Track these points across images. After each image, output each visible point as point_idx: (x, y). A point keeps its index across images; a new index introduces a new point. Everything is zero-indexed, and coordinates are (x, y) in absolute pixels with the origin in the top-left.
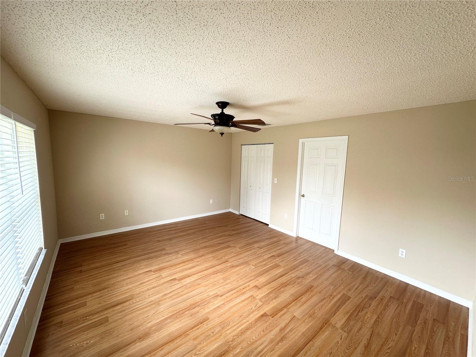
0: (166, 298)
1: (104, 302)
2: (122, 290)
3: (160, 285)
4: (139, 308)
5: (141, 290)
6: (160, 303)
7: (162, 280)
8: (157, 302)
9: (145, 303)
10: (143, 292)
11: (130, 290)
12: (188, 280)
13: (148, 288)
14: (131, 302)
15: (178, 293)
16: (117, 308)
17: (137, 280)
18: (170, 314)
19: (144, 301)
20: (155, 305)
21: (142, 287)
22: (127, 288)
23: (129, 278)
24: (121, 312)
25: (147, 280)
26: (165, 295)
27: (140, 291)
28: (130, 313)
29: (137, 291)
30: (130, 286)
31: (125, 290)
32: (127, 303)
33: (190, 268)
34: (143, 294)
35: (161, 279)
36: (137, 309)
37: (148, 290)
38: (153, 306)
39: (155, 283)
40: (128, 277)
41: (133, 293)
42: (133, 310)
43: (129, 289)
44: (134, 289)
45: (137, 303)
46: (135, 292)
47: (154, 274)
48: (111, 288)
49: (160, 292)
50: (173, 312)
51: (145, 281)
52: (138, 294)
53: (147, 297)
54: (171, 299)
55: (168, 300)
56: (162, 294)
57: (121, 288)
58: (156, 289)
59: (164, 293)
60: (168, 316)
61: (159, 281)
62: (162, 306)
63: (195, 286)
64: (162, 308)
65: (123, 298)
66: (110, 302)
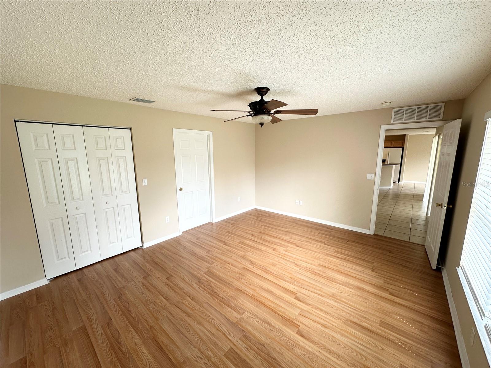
0: (324, 293)
1: (377, 347)
2: (351, 341)
3: (313, 306)
4: (349, 306)
5: (333, 319)
6: (331, 294)
7: (305, 309)
8: (332, 297)
9: (342, 305)
10: (333, 316)
11: (342, 332)
12: (291, 287)
13: (326, 314)
14: (351, 318)
15: (313, 287)
16: (367, 324)
17: (324, 337)
18: (334, 283)
19: (341, 308)
20: (336, 296)
21: (329, 321)
22: (344, 339)
23: (330, 352)
24: (365, 318)
25: (315, 324)
26: (321, 295)
27: (335, 320)
28: (359, 310)
29: (337, 323)
30: (338, 336)
31: (348, 337)
32: (355, 320)
33: (271, 293)
34: (335, 315)
35: (306, 311)
36: (351, 307)
37: (327, 313)
38: (338, 297)
39: (313, 313)
40: (328, 356)
41: (343, 325)
42: (354, 310)
43: (343, 335)
44: (337, 329)
45: (347, 311)
46: (340, 324)
47: (302, 323)
48: (361, 361)
49: (322, 301)
50: (331, 283)
51: (319, 326)
52: (339, 319)
53: (335, 309)
54: (321, 289)
55: (324, 291)
56: (323, 298)
57: (350, 345)
58: (320, 307)
59: (321, 297)
60: (336, 284)
61: (309, 311)
62: (333, 291)
63: (295, 280)
64: (334, 291)
65: (357, 330)
66: (371, 339)
